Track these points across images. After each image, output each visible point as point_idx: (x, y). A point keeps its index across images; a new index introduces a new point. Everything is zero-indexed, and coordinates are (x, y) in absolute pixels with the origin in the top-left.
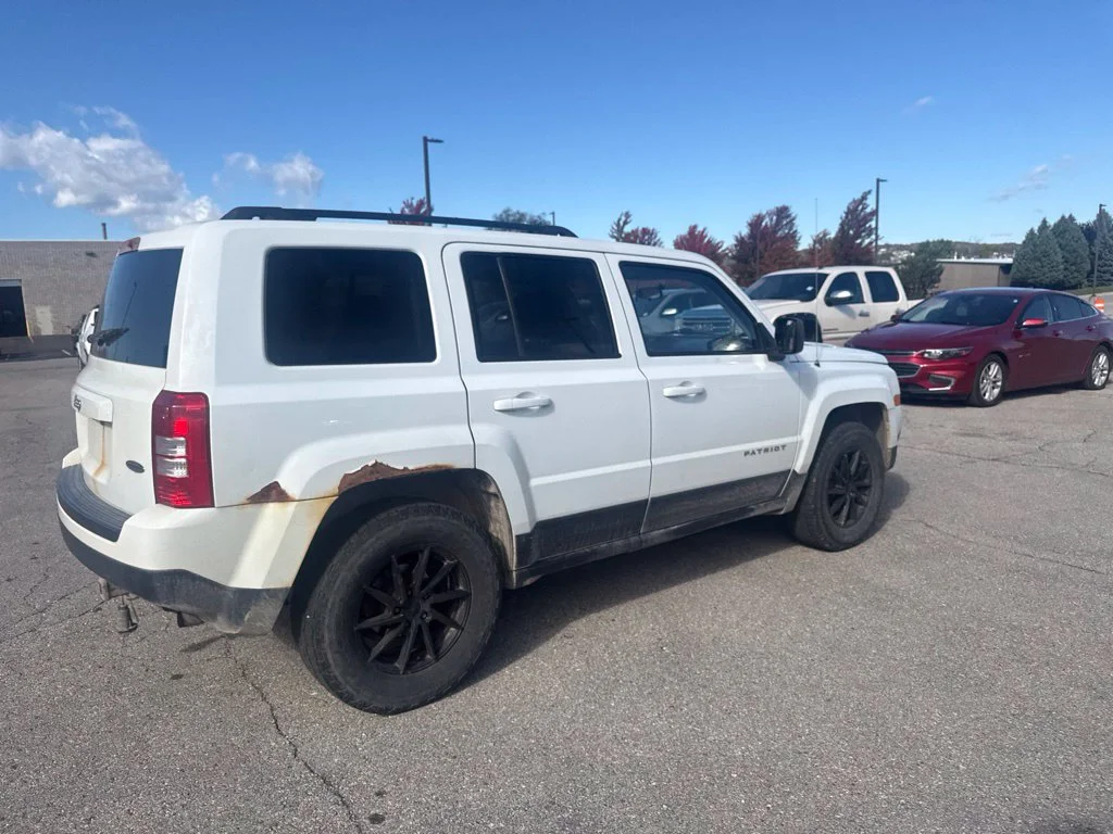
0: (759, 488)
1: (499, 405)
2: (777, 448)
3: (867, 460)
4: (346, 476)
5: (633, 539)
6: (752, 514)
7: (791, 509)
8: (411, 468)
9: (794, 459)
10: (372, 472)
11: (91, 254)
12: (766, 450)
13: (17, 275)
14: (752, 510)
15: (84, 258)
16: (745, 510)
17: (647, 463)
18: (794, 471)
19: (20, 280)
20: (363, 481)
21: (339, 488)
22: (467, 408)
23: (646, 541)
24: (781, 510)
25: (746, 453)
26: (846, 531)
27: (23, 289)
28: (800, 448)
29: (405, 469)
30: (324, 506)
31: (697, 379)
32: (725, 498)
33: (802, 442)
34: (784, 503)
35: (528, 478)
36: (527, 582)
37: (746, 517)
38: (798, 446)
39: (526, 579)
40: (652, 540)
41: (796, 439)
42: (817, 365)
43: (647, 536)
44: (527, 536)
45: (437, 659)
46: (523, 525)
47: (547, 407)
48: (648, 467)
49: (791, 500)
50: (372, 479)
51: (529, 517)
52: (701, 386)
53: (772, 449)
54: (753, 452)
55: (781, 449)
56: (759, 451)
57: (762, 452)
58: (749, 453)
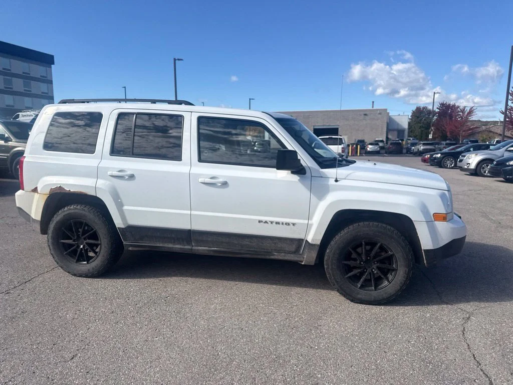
0: (275, 243)
1: (109, 173)
2: (287, 224)
3: (391, 251)
4: (51, 189)
5: (188, 247)
6: (272, 257)
7: (312, 263)
8: (71, 190)
9: (306, 233)
10: (59, 189)
11: (365, 115)
12: (277, 223)
13: (338, 123)
14: (273, 255)
15: (363, 116)
16: (270, 254)
17: (189, 212)
18: (306, 240)
19: (338, 125)
20: (56, 191)
21: (50, 192)
22: (97, 173)
23: (195, 250)
24: (302, 261)
25: (260, 222)
27: (339, 129)
28: (311, 228)
29: (69, 191)
30: (46, 197)
31: (222, 176)
32: (246, 242)
33: (312, 225)
34: (304, 258)
35: (122, 206)
36: (130, 249)
37: (268, 257)
38: (308, 227)
39: (129, 247)
40: (198, 250)
41: (306, 222)
42: (336, 181)
43: (196, 248)
44: (123, 228)
45: (88, 263)
46: (119, 223)
47: (132, 177)
48: (188, 214)
49: (308, 258)
50: (59, 191)
51: (122, 221)
52: (225, 180)
53: (283, 224)
54: (266, 222)
55: (292, 225)
56: (272, 222)
57: (274, 224)
58: (262, 221)
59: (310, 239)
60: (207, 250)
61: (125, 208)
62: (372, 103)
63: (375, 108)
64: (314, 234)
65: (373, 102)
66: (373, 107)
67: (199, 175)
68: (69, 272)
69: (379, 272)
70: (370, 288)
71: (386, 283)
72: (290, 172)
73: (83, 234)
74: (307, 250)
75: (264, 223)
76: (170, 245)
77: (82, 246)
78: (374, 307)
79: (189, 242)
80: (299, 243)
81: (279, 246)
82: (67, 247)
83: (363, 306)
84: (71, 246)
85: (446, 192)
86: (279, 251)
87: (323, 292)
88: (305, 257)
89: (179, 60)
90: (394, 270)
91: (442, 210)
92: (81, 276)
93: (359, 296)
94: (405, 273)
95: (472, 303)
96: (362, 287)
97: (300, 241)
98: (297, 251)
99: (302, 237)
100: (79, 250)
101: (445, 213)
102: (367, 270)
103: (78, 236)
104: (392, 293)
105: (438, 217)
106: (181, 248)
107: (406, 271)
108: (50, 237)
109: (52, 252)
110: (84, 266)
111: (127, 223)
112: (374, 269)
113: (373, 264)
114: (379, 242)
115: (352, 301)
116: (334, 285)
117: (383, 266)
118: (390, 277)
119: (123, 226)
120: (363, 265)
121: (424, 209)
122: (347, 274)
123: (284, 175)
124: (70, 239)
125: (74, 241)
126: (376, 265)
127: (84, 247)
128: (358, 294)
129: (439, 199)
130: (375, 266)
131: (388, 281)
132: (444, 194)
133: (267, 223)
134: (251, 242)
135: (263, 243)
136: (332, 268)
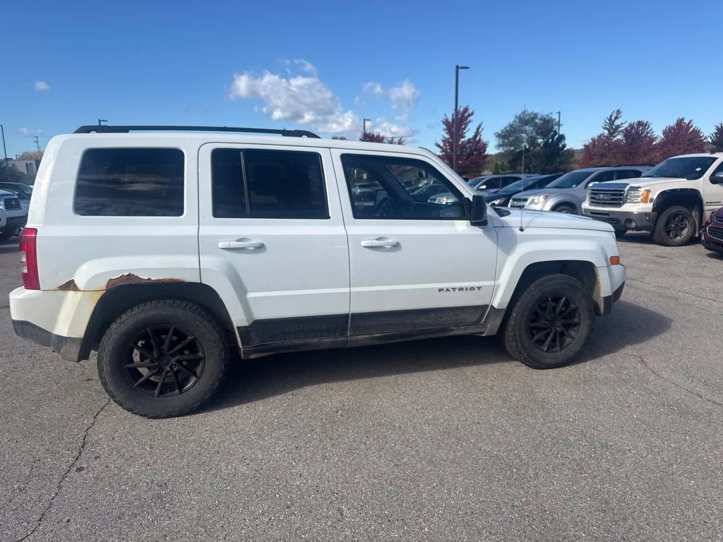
0: (456, 316)
1: (221, 245)
2: (472, 289)
4: (111, 280)
5: (340, 339)
6: (451, 333)
7: (494, 333)
8: (153, 279)
9: (492, 298)
10: (127, 279)
12: (461, 289)
14: (452, 330)
16: (446, 330)
17: (347, 290)
18: (492, 306)
20: (121, 284)
21: (107, 286)
22: (199, 246)
23: (351, 341)
24: (483, 333)
25: (440, 290)
26: (549, 355)
28: (497, 290)
29: (149, 279)
30: (98, 296)
32: (423, 319)
33: (498, 286)
34: (486, 328)
35: (245, 292)
36: (253, 356)
37: (446, 334)
38: (495, 289)
39: (251, 355)
40: (356, 341)
41: (492, 283)
42: (522, 230)
43: (354, 338)
44: (245, 327)
45: (181, 392)
46: (238, 318)
47: (260, 248)
48: (346, 293)
49: (491, 328)
50: (127, 283)
51: (246, 317)
52: (396, 241)
54: (448, 290)
55: (477, 289)
56: (454, 289)
57: (457, 290)
58: (443, 290)
59: (496, 304)
60: (366, 339)
61: (250, 295)
64: (500, 299)
67: (362, 237)
69: (564, 330)
70: (554, 349)
71: (569, 340)
74: (490, 318)
75: (446, 291)
76: (316, 340)
80: (481, 310)
81: (461, 318)
86: (457, 325)
87: (507, 364)
88: (487, 326)
90: (576, 324)
93: (547, 361)
94: (589, 326)
95: (627, 347)
96: (549, 349)
97: (483, 308)
98: (477, 322)
99: (487, 302)
102: (552, 330)
104: (577, 350)
105: (613, 260)
107: (589, 323)
110: (173, 399)
111: (253, 318)
112: (558, 327)
113: (557, 322)
114: (565, 296)
118: (572, 333)
119: (246, 324)
121: (603, 253)
122: (534, 338)
123: (462, 226)
130: (559, 324)
131: (571, 337)
134: (427, 319)
135: (441, 318)
136: (520, 334)
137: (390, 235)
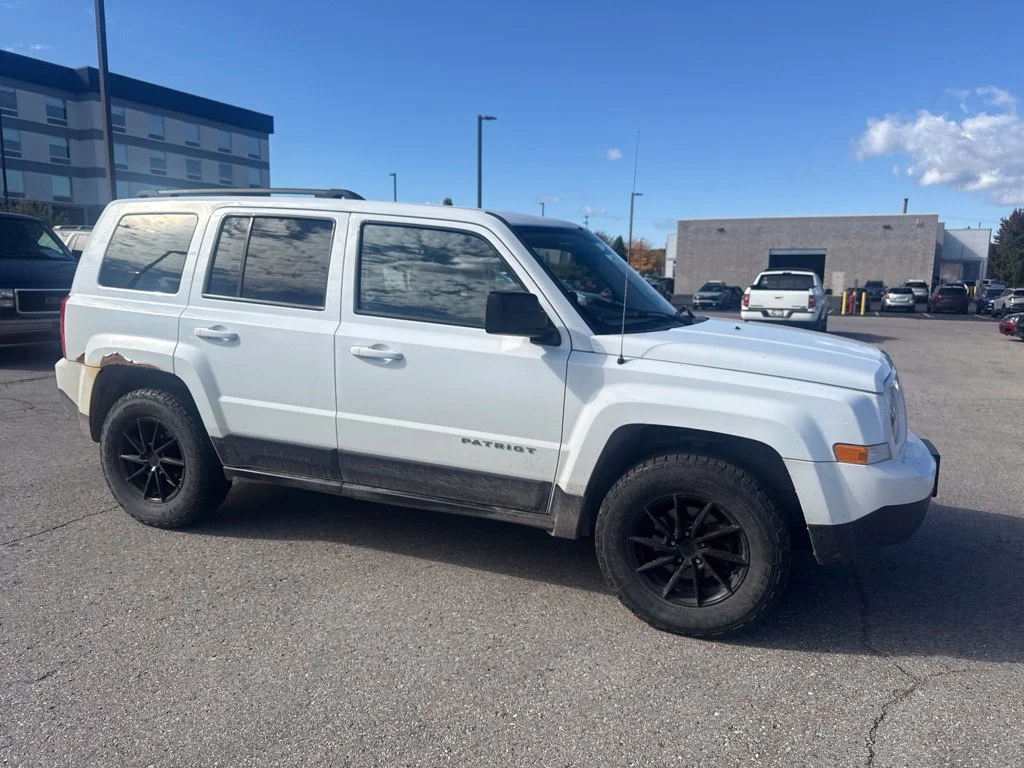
0: (495, 488)
1: (197, 331)
2: (519, 449)
3: (737, 522)
4: (104, 358)
5: (334, 483)
6: (491, 516)
7: (572, 536)
8: (135, 362)
9: (557, 471)
10: (115, 359)
11: (887, 227)
12: (499, 446)
14: (494, 511)
15: (881, 231)
17: (332, 414)
18: (557, 486)
19: (826, 249)
20: (112, 363)
21: (101, 364)
22: (178, 329)
24: (550, 530)
25: (464, 441)
26: (670, 605)
27: (827, 257)
28: (565, 461)
29: (131, 362)
32: (440, 481)
33: (567, 453)
34: (554, 523)
35: (218, 395)
36: (236, 479)
37: (484, 515)
38: (560, 456)
39: (233, 476)
40: (352, 490)
41: (556, 446)
42: (621, 361)
43: (350, 486)
44: (219, 439)
45: (163, 501)
46: (213, 429)
47: (234, 339)
48: (331, 418)
49: (562, 523)
50: (115, 363)
51: (218, 425)
52: (398, 352)
53: (509, 447)
54: (476, 442)
55: (527, 451)
56: (488, 444)
57: (492, 446)
58: (469, 441)
59: (563, 483)
60: (368, 492)
61: (223, 399)
62: (903, 202)
63: (908, 213)
64: (572, 474)
65: (906, 200)
66: (905, 212)
67: (352, 340)
68: (133, 516)
69: (708, 567)
70: (690, 600)
71: (724, 592)
72: (528, 339)
73: (156, 447)
74: (558, 507)
75: (474, 443)
76: (303, 479)
77: (153, 469)
78: (694, 642)
79: (336, 473)
80: (542, 492)
81: (504, 493)
82: (131, 467)
83: (672, 638)
84: (138, 466)
85: (873, 397)
86: (505, 506)
88: (556, 520)
89: (488, 118)
90: (742, 565)
91: (856, 438)
92: (151, 524)
93: (664, 616)
94: (765, 575)
96: (672, 594)
97: (544, 487)
98: (540, 507)
99: (548, 478)
100: (150, 475)
101: (861, 443)
102: (683, 559)
103: (149, 448)
104: (737, 617)
105: (844, 452)
106: (321, 485)
107: (766, 569)
108: (103, 449)
109: (108, 476)
110: (156, 507)
111: (227, 429)
112: (698, 558)
113: (696, 547)
114: (710, 501)
115: (651, 624)
116: (612, 585)
117: (718, 554)
118: (735, 579)
119: (219, 435)
120: (675, 548)
121: (812, 434)
122: (641, 565)
123: (515, 345)
124: (136, 453)
125: (142, 458)
126: (702, 551)
127: (158, 470)
128: (661, 610)
129: (850, 413)
130: (699, 553)
131: (729, 588)
132: (868, 402)
133: (479, 444)
134: (448, 482)
135: (470, 485)
136: (608, 549)
137: (393, 343)
